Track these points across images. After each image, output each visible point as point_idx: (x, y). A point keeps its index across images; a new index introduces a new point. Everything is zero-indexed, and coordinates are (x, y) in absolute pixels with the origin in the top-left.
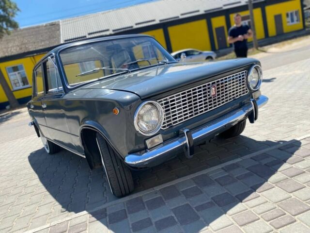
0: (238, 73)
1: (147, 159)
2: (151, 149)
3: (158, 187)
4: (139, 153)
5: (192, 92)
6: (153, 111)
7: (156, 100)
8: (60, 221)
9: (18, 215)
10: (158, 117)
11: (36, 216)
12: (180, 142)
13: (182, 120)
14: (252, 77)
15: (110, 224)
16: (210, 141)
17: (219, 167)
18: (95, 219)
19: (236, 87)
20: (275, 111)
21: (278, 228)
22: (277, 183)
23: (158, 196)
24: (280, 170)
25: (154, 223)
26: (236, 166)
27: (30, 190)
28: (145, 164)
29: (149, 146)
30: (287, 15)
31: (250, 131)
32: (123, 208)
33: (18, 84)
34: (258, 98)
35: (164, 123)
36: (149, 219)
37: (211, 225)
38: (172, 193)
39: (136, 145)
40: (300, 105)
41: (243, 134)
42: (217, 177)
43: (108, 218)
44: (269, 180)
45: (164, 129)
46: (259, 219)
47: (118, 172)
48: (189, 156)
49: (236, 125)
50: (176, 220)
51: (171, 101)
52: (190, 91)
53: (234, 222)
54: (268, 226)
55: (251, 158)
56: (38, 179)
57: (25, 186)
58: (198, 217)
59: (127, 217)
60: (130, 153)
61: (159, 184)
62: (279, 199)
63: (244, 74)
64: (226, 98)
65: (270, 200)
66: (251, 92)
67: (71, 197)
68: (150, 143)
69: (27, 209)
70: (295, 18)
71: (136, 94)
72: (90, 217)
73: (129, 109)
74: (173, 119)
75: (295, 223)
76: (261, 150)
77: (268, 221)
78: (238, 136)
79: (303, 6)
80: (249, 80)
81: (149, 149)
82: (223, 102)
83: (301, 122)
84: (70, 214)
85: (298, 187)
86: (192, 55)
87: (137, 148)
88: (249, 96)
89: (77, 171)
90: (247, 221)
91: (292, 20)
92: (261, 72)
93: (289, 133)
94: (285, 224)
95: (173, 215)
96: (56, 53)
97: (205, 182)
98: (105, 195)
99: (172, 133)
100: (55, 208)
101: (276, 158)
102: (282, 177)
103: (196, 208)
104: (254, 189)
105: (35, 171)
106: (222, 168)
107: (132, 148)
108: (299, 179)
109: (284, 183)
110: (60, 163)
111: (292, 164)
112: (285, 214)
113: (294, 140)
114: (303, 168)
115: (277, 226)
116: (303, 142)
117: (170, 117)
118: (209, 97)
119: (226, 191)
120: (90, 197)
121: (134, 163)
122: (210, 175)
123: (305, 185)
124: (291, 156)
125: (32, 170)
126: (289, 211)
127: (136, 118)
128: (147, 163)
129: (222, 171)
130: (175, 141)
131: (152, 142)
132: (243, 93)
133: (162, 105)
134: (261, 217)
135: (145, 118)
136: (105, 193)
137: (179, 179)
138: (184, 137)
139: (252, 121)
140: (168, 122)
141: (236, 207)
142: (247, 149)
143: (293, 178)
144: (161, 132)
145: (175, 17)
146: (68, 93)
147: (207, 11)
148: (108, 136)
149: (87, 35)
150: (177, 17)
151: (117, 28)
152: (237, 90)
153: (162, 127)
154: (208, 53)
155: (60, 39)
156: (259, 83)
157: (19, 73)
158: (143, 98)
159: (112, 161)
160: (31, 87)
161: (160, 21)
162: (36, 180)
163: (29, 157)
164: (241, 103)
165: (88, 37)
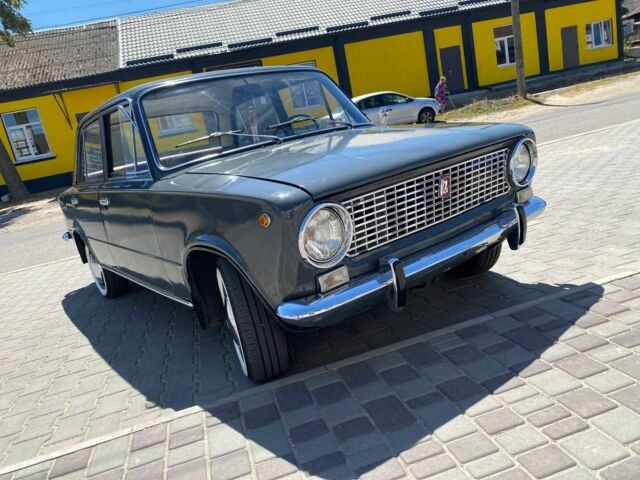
0: (491, 154)
1: (317, 313)
2: (327, 293)
3: (335, 364)
4: (303, 300)
5: (406, 188)
6: (334, 223)
7: (340, 202)
8: (150, 423)
9: (60, 413)
10: (343, 233)
11: (96, 415)
12: (381, 282)
13: (385, 240)
14: (518, 161)
15: (248, 428)
16: (433, 281)
17: (451, 329)
18: (219, 421)
19: (488, 181)
20: (556, 227)
21: (557, 439)
22: (556, 361)
23: (337, 380)
24: (562, 338)
25: (331, 429)
26: (482, 329)
27: (75, 367)
28: (315, 320)
29: (324, 288)
30: (588, 28)
31: (510, 265)
32: (270, 402)
33: (25, 151)
34: (527, 203)
35: (353, 245)
36: (322, 421)
37: (437, 432)
38: (362, 376)
39: (298, 284)
40: (606, 216)
41: (495, 269)
42: (447, 350)
43: (242, 418)
44: (542, 356)
45: (353, 256)
46: (523, 423)
47: (261, 335)
48: (396, 308)
49: (482, 253)
50: (373, 423)
51: (367, 205)
52: (402, 186)
53: (478, 427)
54: (539, 435)
55: (510, 315)
56: (91, 347)
57: (65, 359)
58: (413, 420)
59: (279, 418)
60: (287, 300)
61: (334, 360)
62: (560, 390)
63: (503, 155)
64: (468, 200)
65: (544, 391)
66: (515, 190)
67: (163, 381)
68: (326, 282)
69: (76, 401)
70: (604, 35)
71: (302, 189)
72: (207, 417)
73: (289, 217)
74: (369, 239)
75: (587, 431)
76: (528, 300)
77: (539, 427)
78: (485, 273)
79: (620, 11)
80: (512, 167)
81: (323, 293)
82: (462, 209)
83: (605, 249)
84: (164, 411)
85: (596, 370)
86: (393, 103)
87: (301, 290)
88: (511, 197)
89: (168, 333)
90: (501, 426)
91: (598, 41)
92: (535, 153)
93: (582, 270)
94: (569, 431)
95: (367, 415)
96: (134, 97)
97: (425, 356)
98: (230, 378)
99: (366, 264)
100: (132, 399)
101: (556, 316)
102: (566, 350)
103: (408, 403)
104: (515, 371)
105: (79, 328)
106: (456, 333)
107: (291, 290)
108: (596, 355)
109: (570, 363)
110: (131, 316)
111: (586, 328)
112: (570, 415)
113: (591, 284)
114: (605, 335)
115: (556, 435)
116: (607, 289)
117: (363, 234)
118: (436, 198)
119: (464, 374)
120: (200, 382)
121: (296, 318)
122: (433, 345)
123: (607, 365)
124: (584, 314)
125: (75, 329)
126: (578, 410)
127: (302, 234)
128: (319, 319)
129: (456, 337)
130: (370, 280)
131: (329, 281)
132: (500, 192)
133: (350, 211)
134: (528, 420)
135: (318, 235)
136: (229, 374)
137: (373, 352)
138: (388, 273)
139: (514, 246)
140: (359, 243)
141: (482, 401)
142: (502, 298)
143: (585, 353)
144: (346, 262)
145: (359, 24)
146: (159, 179)
147: (426, 13)
148: (245, 265)
149: (175, 53)
150: (363, 24)
151: (238, 41)
152: (488, 186)
153: (349, 253)
154: (425, 102)
155: (118, 58)
156: (530, 172)
157: (30, 127)
158: (317, 198)
159: (250, 312)
160: (54, 158)
161: (328, 30)
162: (84, 348)
163: (64, 303)
164: (495, 210)
165: (176, 58)
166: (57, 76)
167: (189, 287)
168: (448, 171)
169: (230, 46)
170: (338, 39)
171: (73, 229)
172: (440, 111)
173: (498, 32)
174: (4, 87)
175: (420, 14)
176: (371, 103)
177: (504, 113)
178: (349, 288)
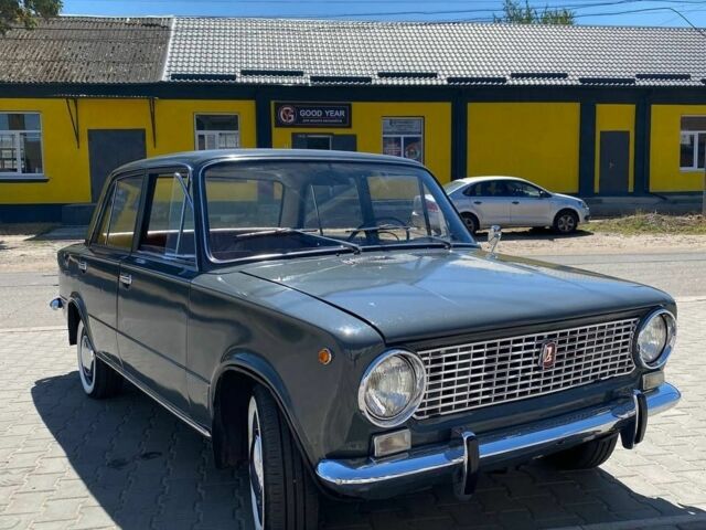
0: (615, 323)
1: (364, 481)
2: (381, 458)
4: (350, 461)
5: (498, 348)
6: (404, 376)
7: (415, 352)
10: (413, 389)
12: (449, 459)
13: (463, 405)
14: (650, 335)
16: (517, 468)
19: (606, 354)
27: (43, 483)
28: (361, 490)
29: (378, 451)
31: (619, 464)
33: (9, 164)
34: (656, 390)
35: (422, 405)
39: (349, 439)
41: (606, 467)
45: (420, 418)
48: (461, 494)
49: (588, 442)
51: (448, 359)
52: (495, 345)
56: (66, 460)
57: (30, 470)
60: (332, 457)
63: (631, 326)
64: (575, 375)
66: (641, 371)
68: (382, 444)
71: (374, 327)
73: (353, 357)
74: (444, 401)
78: (594, 470)
80: (640, 341)
81: (376, 458)
82: (567, 384)
86: (522, 195)
87: (350, 448)
88: (635, 380)
89: (166, 464)
92: (674, 330)
96: (196, 167)
99: (434, 432)
105: (53, 433)
107: (339, 445)
110: (120, 429)
117: (437, 394)
118: (535, 365)
121: (338, 482)
125: (46, 432)
127: (365, 380)
128: (366, 489)
130: (438, 452)
131: (386, 444)
132: (619, 371)
133: (426, 363)
135: (383, 386)
138: (460, 448)
139: (628, 444)
140: (430, 404)
142: (605, 507)
144: (411, 424)
145: (493, 80)
146: (206, 272)
147: (589, 80)
148: (288, 400)
149: (239, 75)
150: (499, 80)
151: (325, 73)
152: (605, 361)
153: (417, 414)
154: (567, 201)
155: (162, 67)
156: (663, 352)
157: (25, 134)
158: (389, 342)
159: (284, 463)
160: (46, 181)
161: (450, 80)
162: (57, 460)
163: (34, 391)
164: (612, 392)
165: (238, 80)
166: (77, 77)
167: (212, 413)
168: (555, 336)
169: (313, 79)
170: (462, 95)
171: (70, 299)
172: (586, 218)
173: (687, 123)
174: (5, 78)
175: (581, 80)
176: (489, 189)
177: (678, 237)
178: (409, 458)
